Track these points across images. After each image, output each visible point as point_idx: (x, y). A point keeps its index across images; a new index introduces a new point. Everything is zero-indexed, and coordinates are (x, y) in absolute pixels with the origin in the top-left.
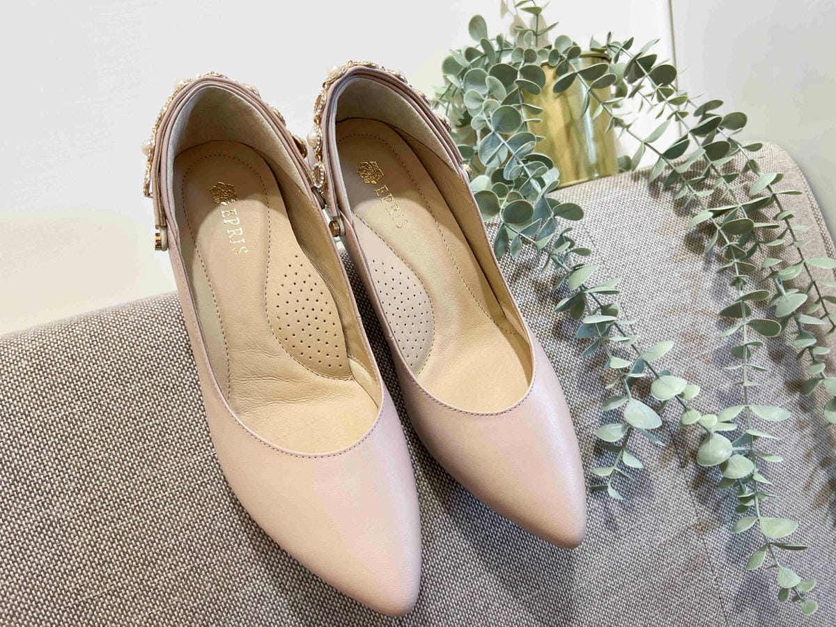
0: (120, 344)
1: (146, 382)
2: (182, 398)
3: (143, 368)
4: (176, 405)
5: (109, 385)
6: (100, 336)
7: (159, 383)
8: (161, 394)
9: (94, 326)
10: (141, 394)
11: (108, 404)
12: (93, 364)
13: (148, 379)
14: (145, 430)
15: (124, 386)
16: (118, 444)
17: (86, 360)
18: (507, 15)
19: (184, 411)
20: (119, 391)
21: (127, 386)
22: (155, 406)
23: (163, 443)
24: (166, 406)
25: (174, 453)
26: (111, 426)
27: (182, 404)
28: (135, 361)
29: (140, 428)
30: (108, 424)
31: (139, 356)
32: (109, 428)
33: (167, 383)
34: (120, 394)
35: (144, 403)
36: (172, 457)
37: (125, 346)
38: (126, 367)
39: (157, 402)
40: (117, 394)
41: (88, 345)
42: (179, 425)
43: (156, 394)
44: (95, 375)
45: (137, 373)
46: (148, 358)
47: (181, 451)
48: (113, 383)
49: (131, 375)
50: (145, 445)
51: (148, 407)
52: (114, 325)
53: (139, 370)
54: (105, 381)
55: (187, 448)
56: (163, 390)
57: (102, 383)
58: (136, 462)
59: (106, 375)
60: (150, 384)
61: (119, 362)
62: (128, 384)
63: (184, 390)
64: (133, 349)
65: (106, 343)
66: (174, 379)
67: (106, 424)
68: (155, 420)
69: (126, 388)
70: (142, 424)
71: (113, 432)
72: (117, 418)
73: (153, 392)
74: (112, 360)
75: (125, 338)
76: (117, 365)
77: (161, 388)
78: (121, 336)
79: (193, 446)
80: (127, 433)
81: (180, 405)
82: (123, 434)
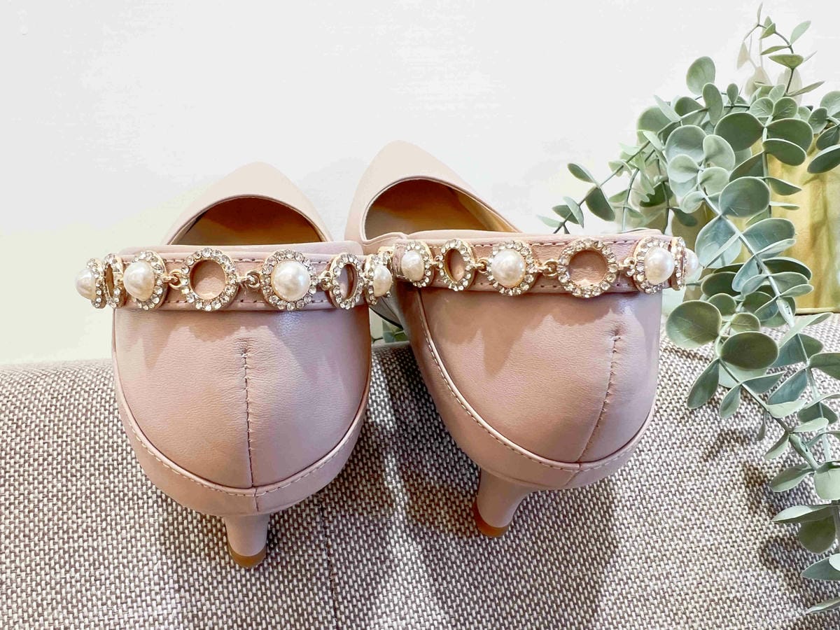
0: (83, 418)
1: (98, 482)
2: (139, 518)
3: (101, 459)
4: (128, 526)
5: (48, 474)
6: (63, 401)
7: (115, 487)
8: (112, 503)
9: (62, 384)
10: (87, 497)
11: (39, 501)
12: (39, 439)
13: (102, 477)
14: (74, 552)
15: (67, 480)
16: (33, 564)
17: (34, 430)
18: (747, 64)
19: (135, 537)
20: (60, 485)
21: (71, 481)
22: (99, 519)
23: (93, 578)
24: (113, 523)
25: (104, 597)
26: (32, 534)
27: (137, 526)
28: (94, 448)
29: (69, 548)
30: (30, 531)
31: (101, 442)
32: (29, 536)
33: (126, 489)
34: (58, 491)
35: (85, 512)
36: (100, 603)
37: (88, 422)
38: (80, 452)
39: (103, 514)
40: (55, 490)
41: (44, 409)
42: (123, 558)
43: (105, 502)
44: (36, 455)
45: (91, 466)
46: (112, 447)
47: (113, 597)
48: (55, 471)
49: (81, 467)
50: (68, 576)
51: (89, 520)
52: (87, 389)
53: (95, 462)
54: (46, 466)
55: (123, 595)
56: (117, 499)
57: (41, 468)
58: (49, 597)
59: (50, 458)
60: (102, 486)
61: (74, 443)
62: (74, 479)
63: (146, 505)
64: (97, 429)
65: (66, 412)
66: (136, 485)
67: (27, 530)
68: (93, 540)
69: (69, 483)
70: (74, 542)
71: (32, 544)
72: (44, 525)
73: (103, 499)
74: (65, 439)
75: (94, 410)
76: (69, 448)
77: (115, 496)
78: (89, 407)
79: (133, 595)
80: (50, 550)
81: (134, 527)
82: (44, 550)
